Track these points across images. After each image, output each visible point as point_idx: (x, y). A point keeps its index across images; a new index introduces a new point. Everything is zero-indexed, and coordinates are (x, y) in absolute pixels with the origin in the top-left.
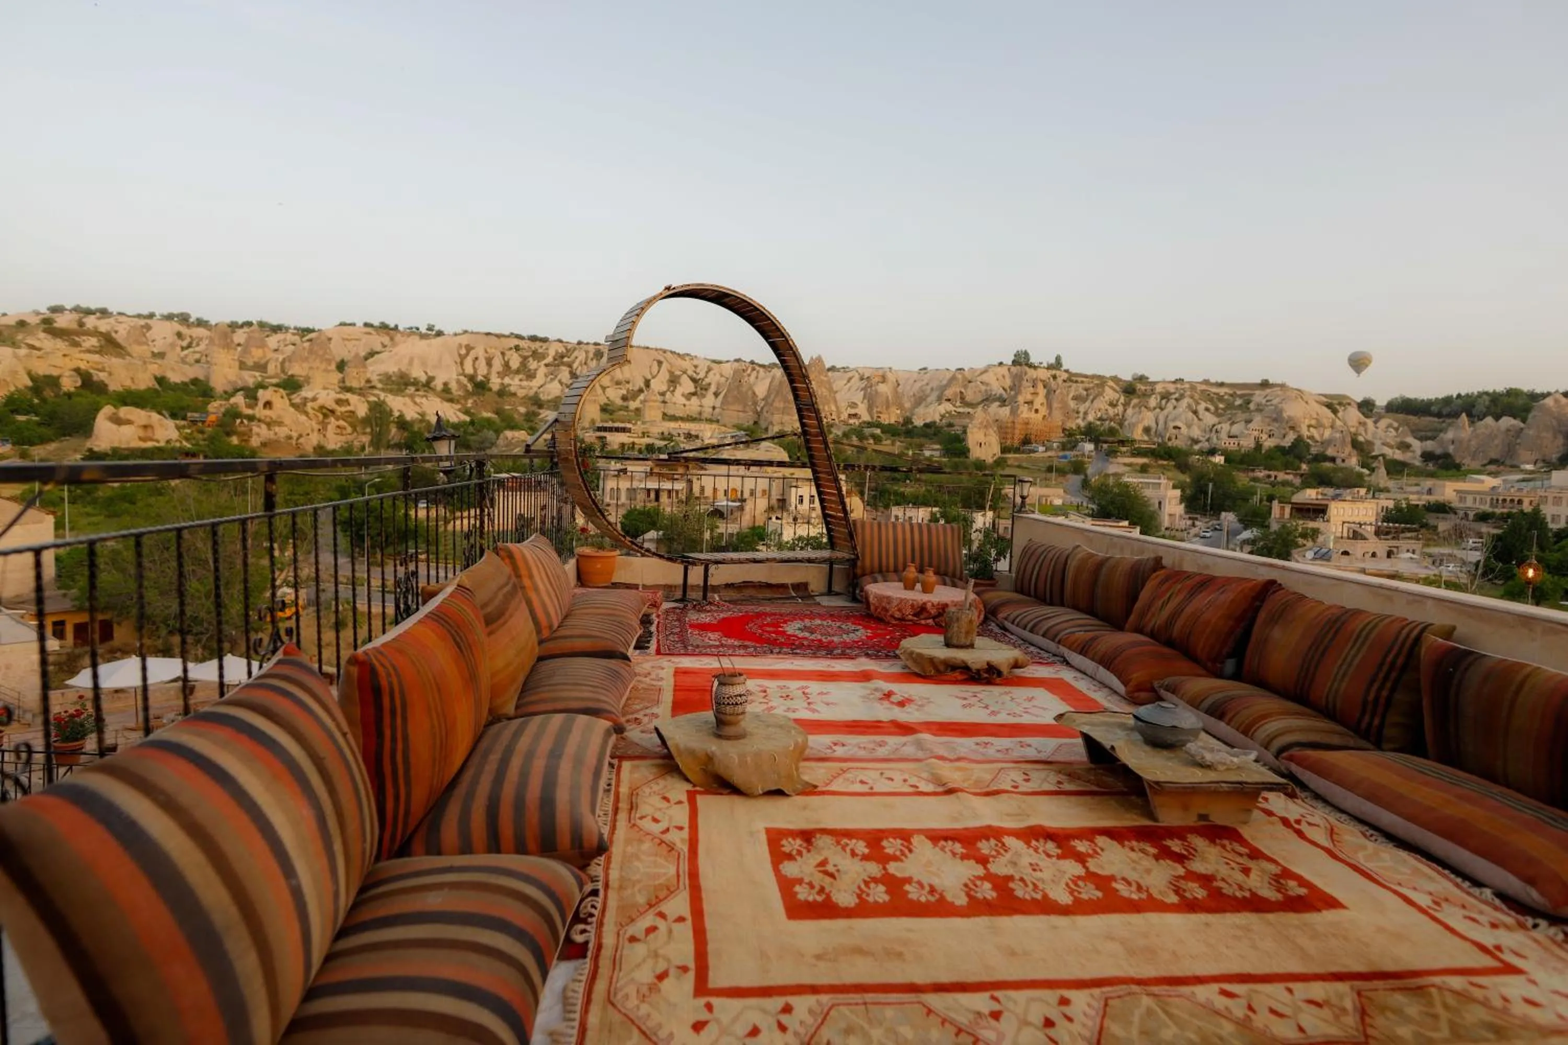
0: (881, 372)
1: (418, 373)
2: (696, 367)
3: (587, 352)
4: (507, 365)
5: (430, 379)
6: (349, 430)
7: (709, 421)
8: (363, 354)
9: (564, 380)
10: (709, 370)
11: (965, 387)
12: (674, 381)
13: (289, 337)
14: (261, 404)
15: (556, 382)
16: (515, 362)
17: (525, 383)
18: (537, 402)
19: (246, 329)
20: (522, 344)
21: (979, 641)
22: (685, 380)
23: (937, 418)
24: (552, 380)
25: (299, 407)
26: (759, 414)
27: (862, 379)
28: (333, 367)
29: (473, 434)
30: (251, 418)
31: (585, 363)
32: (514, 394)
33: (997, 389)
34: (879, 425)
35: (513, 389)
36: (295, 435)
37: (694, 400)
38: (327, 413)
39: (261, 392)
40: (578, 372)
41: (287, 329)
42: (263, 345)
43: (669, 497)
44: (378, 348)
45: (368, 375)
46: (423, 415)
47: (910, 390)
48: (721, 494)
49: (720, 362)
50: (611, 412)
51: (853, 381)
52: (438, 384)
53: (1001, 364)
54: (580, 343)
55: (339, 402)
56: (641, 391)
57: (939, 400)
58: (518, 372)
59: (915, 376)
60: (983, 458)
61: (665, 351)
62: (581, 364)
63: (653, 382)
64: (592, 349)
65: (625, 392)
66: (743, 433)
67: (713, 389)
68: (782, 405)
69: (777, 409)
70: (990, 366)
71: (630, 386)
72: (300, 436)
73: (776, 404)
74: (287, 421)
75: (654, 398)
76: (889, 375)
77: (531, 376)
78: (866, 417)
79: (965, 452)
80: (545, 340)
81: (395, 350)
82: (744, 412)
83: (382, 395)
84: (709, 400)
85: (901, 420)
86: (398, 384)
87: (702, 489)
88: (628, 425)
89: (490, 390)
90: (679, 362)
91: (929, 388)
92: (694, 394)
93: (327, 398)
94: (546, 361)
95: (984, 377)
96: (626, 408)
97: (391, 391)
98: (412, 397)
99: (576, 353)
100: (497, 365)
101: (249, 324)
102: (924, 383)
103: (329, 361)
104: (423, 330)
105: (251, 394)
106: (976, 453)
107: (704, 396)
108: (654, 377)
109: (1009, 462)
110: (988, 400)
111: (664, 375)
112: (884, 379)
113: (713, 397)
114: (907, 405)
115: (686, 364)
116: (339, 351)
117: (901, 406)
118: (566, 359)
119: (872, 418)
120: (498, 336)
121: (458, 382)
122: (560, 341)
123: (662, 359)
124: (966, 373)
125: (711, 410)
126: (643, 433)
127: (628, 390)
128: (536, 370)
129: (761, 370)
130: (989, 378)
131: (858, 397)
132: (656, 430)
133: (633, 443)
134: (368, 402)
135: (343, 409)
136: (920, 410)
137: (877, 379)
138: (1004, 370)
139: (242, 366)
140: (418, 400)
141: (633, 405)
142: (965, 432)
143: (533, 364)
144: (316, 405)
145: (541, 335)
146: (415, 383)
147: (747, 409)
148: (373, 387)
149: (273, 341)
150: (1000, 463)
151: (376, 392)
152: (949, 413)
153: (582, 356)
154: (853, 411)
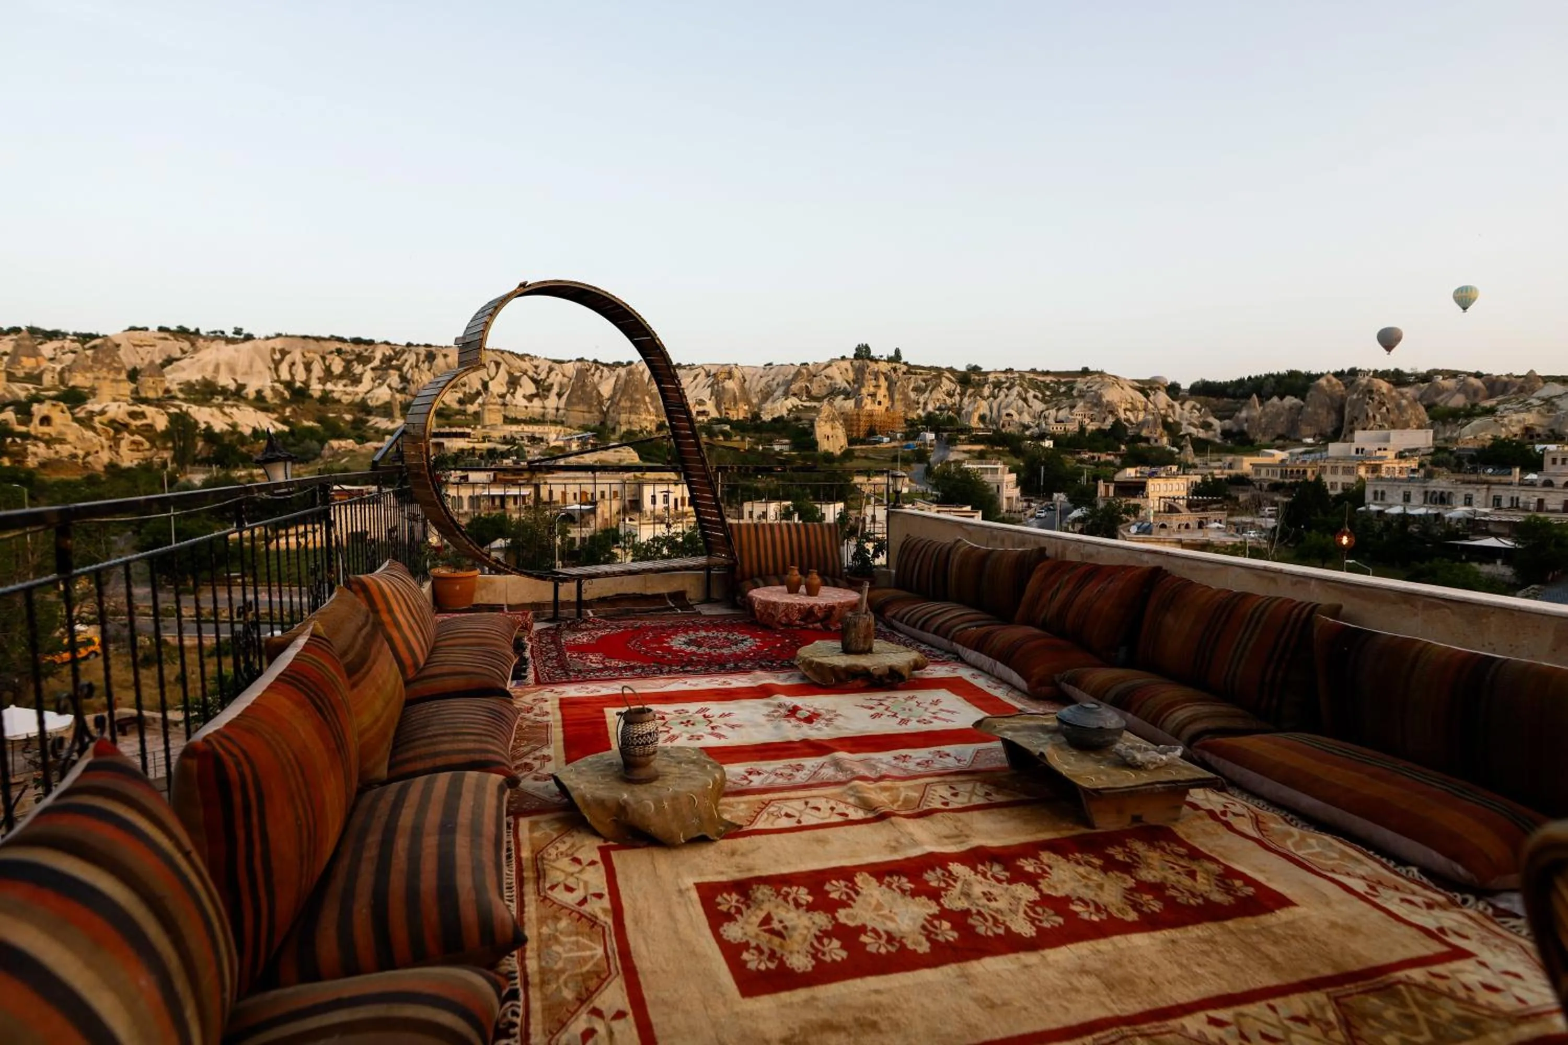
0: (727, 369)
1: (225, 380)
2: (536, 367)
3: (417, 354)
4: (328, 370)
5: (241, 387)
6: (147, 445)
7: (554, 423)
8: (159, 361)
9: (394, 385)
10: (551, 370)
11: (811, 381)
12: (513, 383)
13: (67, 344)
14: (36, 421)
15: (385, 387)
16: (337, 367)
17: (350, 389)
18: (363, 408)
19: (13, 336)
20: (345, 347)
21: (877, 645)
22: (525, 381)
23: (785, 413)
24: (380, 385)
25: (86, 422)
26: (605, 414)
27: (708, 375)
28: (123, 376)
29: (293, 445)
30: (26, 436)
31: (417, 366)
32: (339, 401)
33: (841, 382)
34: (727, 421)
35: (336, 395)
36: (81, 453)
37: (537, 402)
38: (118, 427)
39: (35, 407)
40: (409, 376)
41: (64, 335)
42: (35, 354)
43: (515, 503)
44: (178, 354)
45: (167, 384)
46: (234, 426)
47: (756, 385)
48: (570, 497)
49: (561, 362)
50: (448, 417)
51: (699, 378)
52: (251, 392)
53: (843, 358)
54: (409, 345)
55: (133, 415)
56: (478, 394)
57: (786, 395)
58: (341, 377)
59: (761, 372)
60: (831, 450)
61: (502, 352)
62: (411, 367)
63: (491, 384)
64: (423, 351)
65: (461, 395)
66: (590, 434)
67: (555, 389)
68: (628, 404)
69: (623, 408)
70: (833, 360)
71: (467, 389)
72: (88, 454)
73: (622, 404)
74: (70, 438)
75: (493, 401)
76: (737, 373)
77: (357, 381)
78: (714, 414)
79: (814, 444)
80: (371, 343)
81: (197, 356)
82: (590, 412)
83: (185, 406)
84: (552, 402)
85: (749, 415)
86: (203, 393)
87: (551, 492)
88: (468, 430)
89: (311, 397)
90: (518, 363)
91: (775, 383)
92: (536, 395)
93: (118, 410)
94: (372, 365)
95: (828, 371)
96: (464, 412)
97: (195, 402)
98: (220, 407)
99: (405, 356)
100: (317, 370)
101: (16, 330)
102: (770, 378)
103: (118, 371)
104: (229, 333)
105: (23, 409)
106: (825, 446)
107: (546, 397)
108: (492, 379)
109: (856, 454)
110: (833, 392)
111: (502, 376)
112: (730, 375)
113: (556, 398)
114: (755, 401)
115: (526, 365)
116: (129, 358)
117: (748, 402)
118: (394, 363)
119: (720, 413)
120: (318, 339)
121: (273, 389)
122: (387, 343)
123: (500, 360)
124: (811, 368)
125: (554, 411)
126: (484, 438)
127: (465, 393)
128: (362, 374)
129: (605, 369)
130: (833, 371)
131: (706, 394)
132: (496, 434)
133: (474, 448)
134: (168, 414)
135: (139, 423)
136: (768, 405)
137: (723, 376)
138: (847, 364)
139: (11, 378)
140: (227, 410)
141: (471, 408)
142: (812, 426)
143: (358, 369)
144: (104, 419)
145: (365, 337)
146: (224, 391)
147: (593, 409)
148: (175, 398)
149: (47, 349)
150: (847, 455)
151: (177, 402)
152: (796, 407)
153: (412, 359)
154: (701, 408)
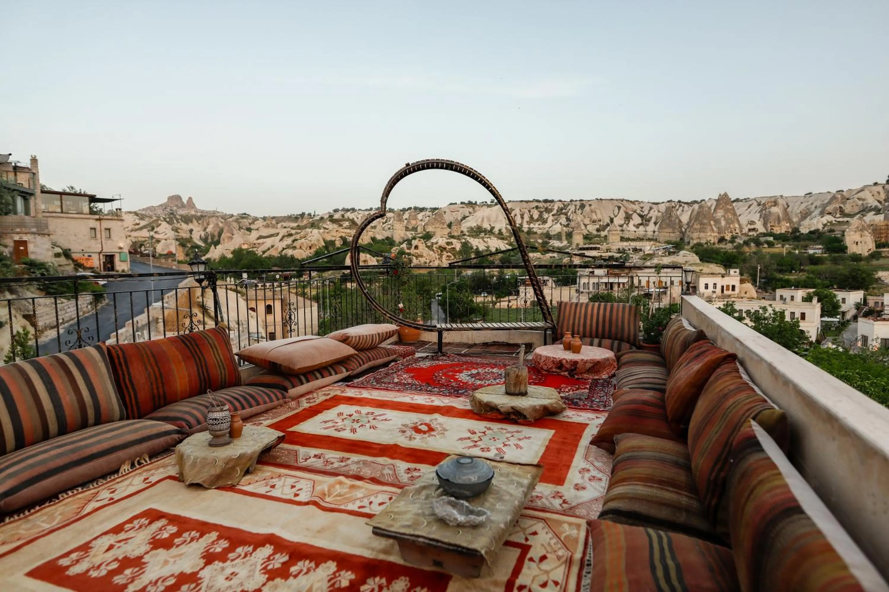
0: (773, 199)
1: (486, 226)
2: (642, 208)
3: (576, 206)
4: (531, 217)
5: (493, 228)
6: (453, 257)
7: (649, 240)
8: (460, 218)
9: (563, 223)
10: (651, 209)
11: (844, 203)
12: (628, 218)
13: (428, 213)
14: (413, 247)
15: (558, 224)
16: (536, 216)
17: (541, 226)
18: (548, 236)
19: (409, 211)
20: (540, 205)
21: (531, 389)
22: (635, 216)
23: (820, 227)
24: (556, 223)
25: (430, 248)
26: (683, 234)
27: (759, 205)
28: (445, 226)
29: (513, 256)
30: (409, 254)
31: (575, 212)
32: (536, 233)
33: (872, 202)
34: (771, 234)
35: (535, 230)
36: (428, 261)
37: (641, 228)
38: (442, 249)
39: (413, 241)
40: (571, 218)
41: (427, 209)
42: (416, 219)
43: (619, 287)
44: (467, 214)
45: (462, 229)
46: (488, 247)
47: (796, 210)
48: (651, 285)
49: (657, 204)
50: (590, 239)
51: (752, 207)
52: (496, 231)
53: (876, 184)
54: (571, 201)
55: (448, 244)
56: (608, 225)
57: (822, 214)
58: (537, 220)
59: (802, 200)
60: (858, 252)
61: (622, 200)
62: (572, 213)
63: (615, 219)
64: (578, 204)
65: (598, 226)
66: (671, 246)
67: (653, 220)
68: (699, 226)
69: (695, 229)
70: (865, 187)
71: (601, 223)
72: (430, 262)
73: (695, 226)
74: (425, 255)
75: (615, 229)
76: (780, 201)
77: (545, 222)
78: (762, 230)
79: (844, 249)
80: (552, 201)
81: (475, 214)
82: (674, 233)
83: (468, 238)
84: (651, 227)
85: (790, 230)
86: (477, 232)
87: (640, 281)
88: (598, 246)
89: (523, 231)
90: (632, 206)
91: (813, 206)
92: (641, 224)
93: (442, 242)
94: (552, 213)
95: (861, 195)
96: (599, 236)
97: (472, 236)
98: (483, 238)
99: (569, 207)
100: (526, 218)
101: (410, 209)
102: (810, 203)
103: (443, 224)
104: (489, 203)
105: (409, 242)
106: (853, 249)
107: (648, 225)
108: (616, 216)
109: (883, 255)
110: (864, 210)
111: (622, 214)
112: (775, 204)
113: (653, 225)
114: (795, 220)
115: (636, 207)
116: (448, 218)
117: (789, 220)
118: (564, 211)
119: (767, 230)
120: (527, 202)
121: (506, 228)
122: (560, 201)
123: (621, 205)
124: (844, 194)
125: (652, 233)
126: (607, 250)
127: (600, 226)
128: (547, 218)
129: (686, 206)
130: (866, 194)
131: (756, 217)
132: (614, 248)
133: (601, 256)
134: (461, 243)
135: (450, 247)
136: (806, 222)
137: (770, 204)
138: (879, 188)
139: (407, 229)
140: (485, 240)
141: (603, 234)
142: (843, 235)
143: (545, 215)
144: (437, 246)
145: (550, 199)
146: (485, 231)
147: (676, 231)
148: (464, 235)
149: (420, 216)
150: (874, 256)
151: (466, 237)
152: (831, 222)
153: (572, 208)
154: (752, 227)
